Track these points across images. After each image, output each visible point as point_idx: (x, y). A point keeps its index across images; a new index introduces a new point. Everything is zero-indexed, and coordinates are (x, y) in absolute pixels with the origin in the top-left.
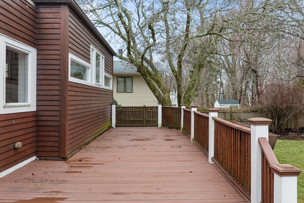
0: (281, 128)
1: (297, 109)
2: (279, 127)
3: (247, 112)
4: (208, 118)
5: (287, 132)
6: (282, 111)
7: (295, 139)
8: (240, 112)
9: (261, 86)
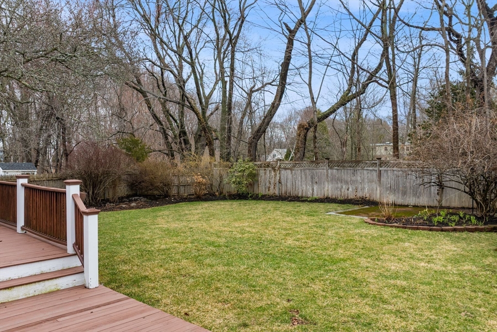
0: (97, 199)
1: (115, 174)
2: (94, 198)
3: (52, 180)
4: (16, 186)
5: (103, 203)
6: (98, 177)
7: (113, 210)
8: (41, 181)
9: (69, 142)
